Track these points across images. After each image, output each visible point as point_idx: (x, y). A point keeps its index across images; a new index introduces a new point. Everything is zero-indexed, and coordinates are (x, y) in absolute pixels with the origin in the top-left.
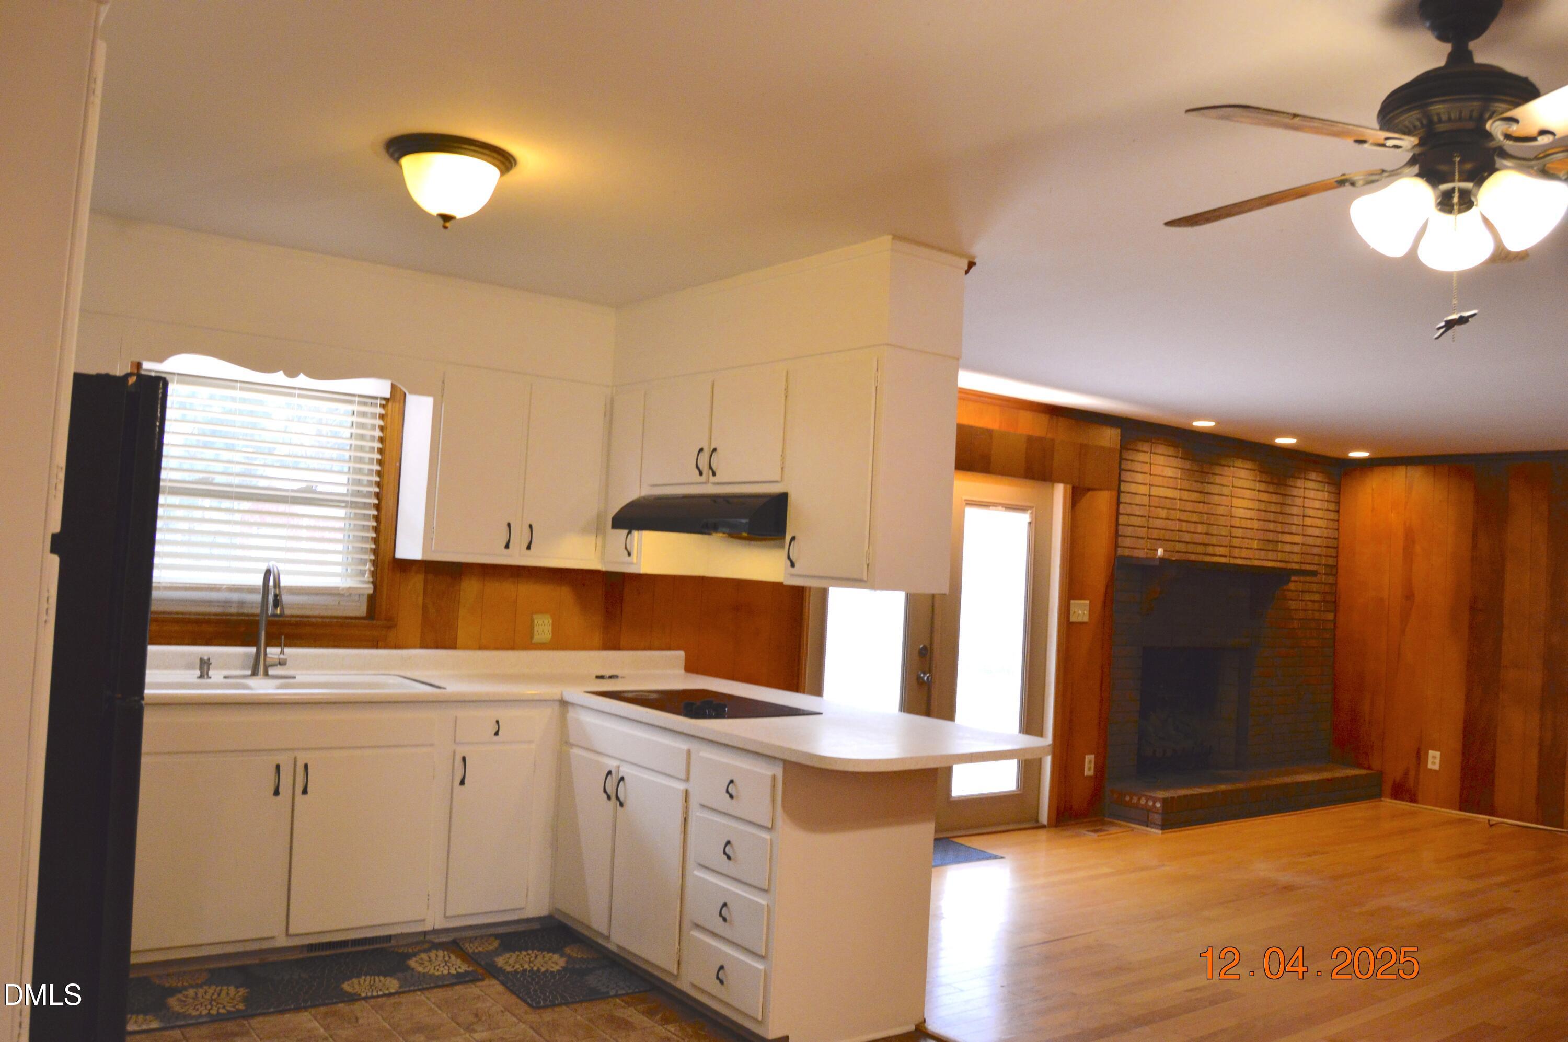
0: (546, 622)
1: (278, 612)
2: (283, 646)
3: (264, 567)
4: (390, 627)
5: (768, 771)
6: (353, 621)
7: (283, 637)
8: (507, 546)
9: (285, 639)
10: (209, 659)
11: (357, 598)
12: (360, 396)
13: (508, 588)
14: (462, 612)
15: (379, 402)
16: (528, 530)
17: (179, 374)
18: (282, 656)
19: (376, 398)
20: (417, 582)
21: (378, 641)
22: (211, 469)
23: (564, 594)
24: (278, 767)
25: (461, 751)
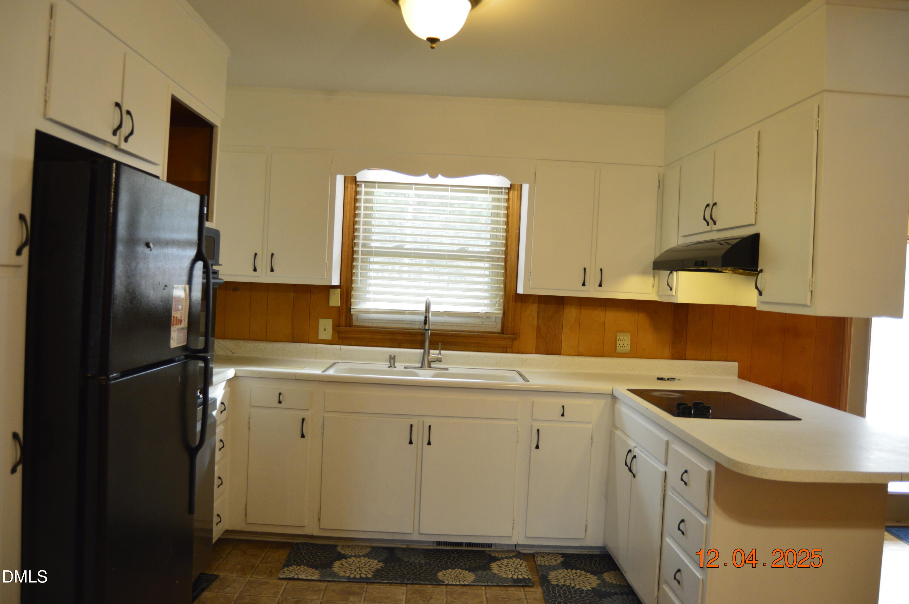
0: (626, 338)
1: (427, 328)
2: (440, 349)
3: (424, 299)
4: (514, 339)
5: (706, 467)
6: (489, 334)
7: (440, 343)
8: (584, 285)
9: (441, 345)
10: (395, 356)
11: (494, 320)
12: (491, 188)
13: (598, 315)
14: (565, 330)
15: (503, 191)
16: (600, 272)
17: (379, 182)
18: (439, 356)
19: (501, 188)
20: (532, 310)
21: (506, 348)
22: (404, 239)
23: (642, 318)
24: (411, 426)
25: (537, 425)
